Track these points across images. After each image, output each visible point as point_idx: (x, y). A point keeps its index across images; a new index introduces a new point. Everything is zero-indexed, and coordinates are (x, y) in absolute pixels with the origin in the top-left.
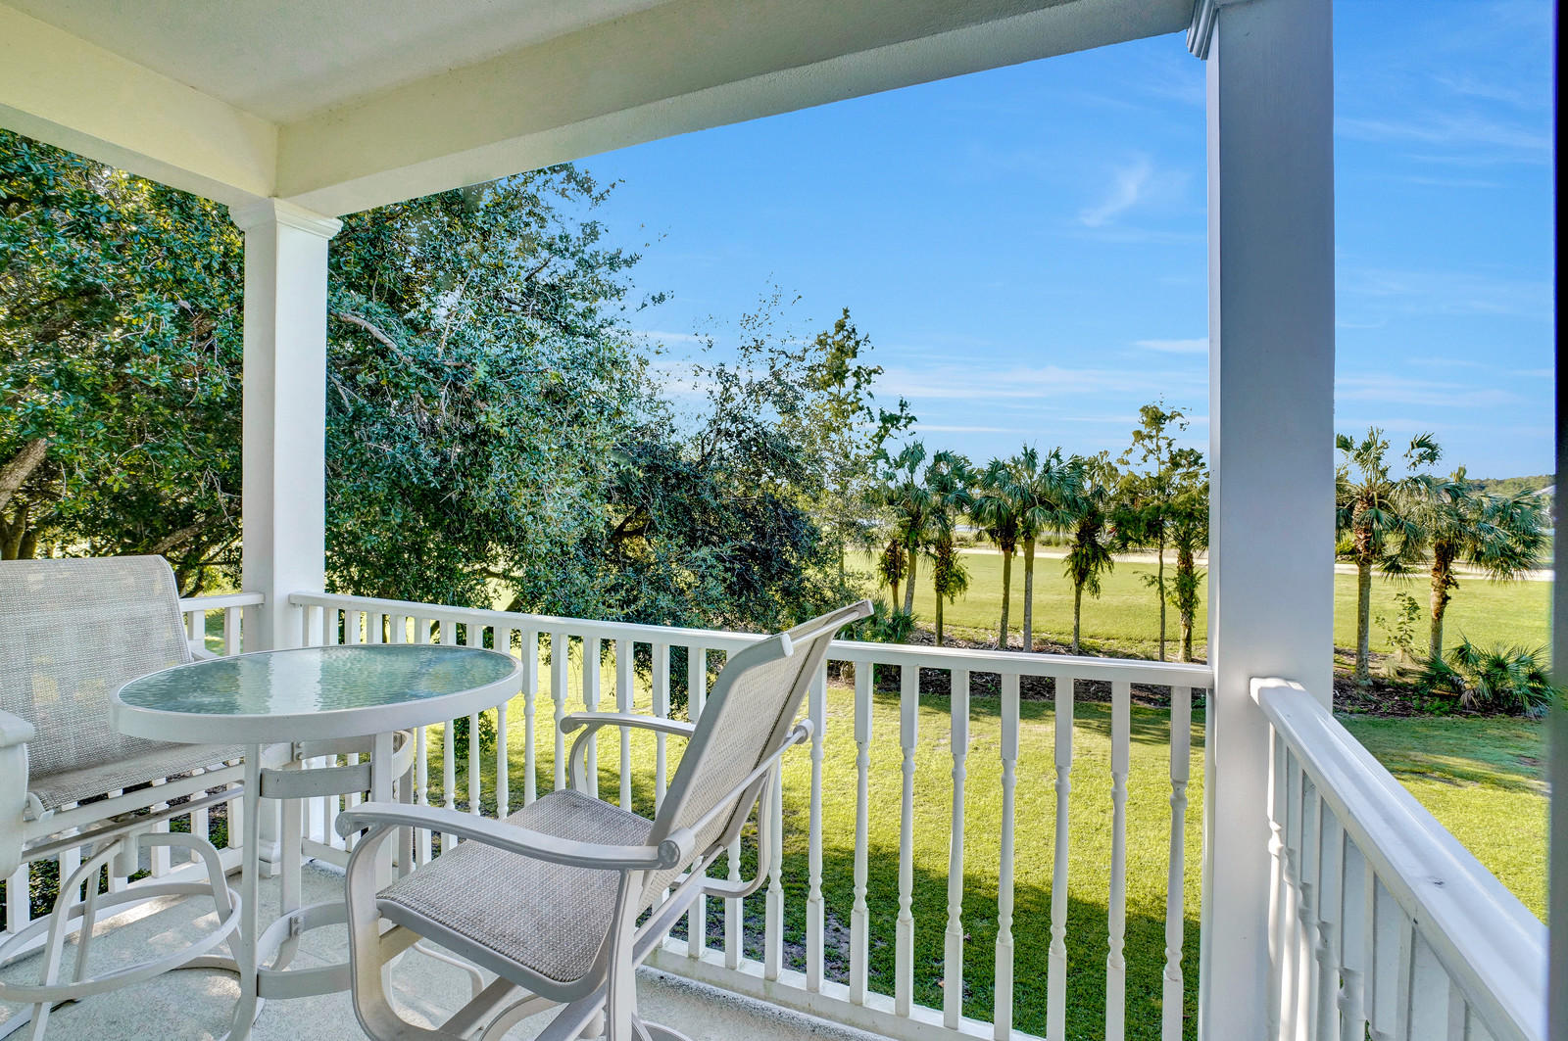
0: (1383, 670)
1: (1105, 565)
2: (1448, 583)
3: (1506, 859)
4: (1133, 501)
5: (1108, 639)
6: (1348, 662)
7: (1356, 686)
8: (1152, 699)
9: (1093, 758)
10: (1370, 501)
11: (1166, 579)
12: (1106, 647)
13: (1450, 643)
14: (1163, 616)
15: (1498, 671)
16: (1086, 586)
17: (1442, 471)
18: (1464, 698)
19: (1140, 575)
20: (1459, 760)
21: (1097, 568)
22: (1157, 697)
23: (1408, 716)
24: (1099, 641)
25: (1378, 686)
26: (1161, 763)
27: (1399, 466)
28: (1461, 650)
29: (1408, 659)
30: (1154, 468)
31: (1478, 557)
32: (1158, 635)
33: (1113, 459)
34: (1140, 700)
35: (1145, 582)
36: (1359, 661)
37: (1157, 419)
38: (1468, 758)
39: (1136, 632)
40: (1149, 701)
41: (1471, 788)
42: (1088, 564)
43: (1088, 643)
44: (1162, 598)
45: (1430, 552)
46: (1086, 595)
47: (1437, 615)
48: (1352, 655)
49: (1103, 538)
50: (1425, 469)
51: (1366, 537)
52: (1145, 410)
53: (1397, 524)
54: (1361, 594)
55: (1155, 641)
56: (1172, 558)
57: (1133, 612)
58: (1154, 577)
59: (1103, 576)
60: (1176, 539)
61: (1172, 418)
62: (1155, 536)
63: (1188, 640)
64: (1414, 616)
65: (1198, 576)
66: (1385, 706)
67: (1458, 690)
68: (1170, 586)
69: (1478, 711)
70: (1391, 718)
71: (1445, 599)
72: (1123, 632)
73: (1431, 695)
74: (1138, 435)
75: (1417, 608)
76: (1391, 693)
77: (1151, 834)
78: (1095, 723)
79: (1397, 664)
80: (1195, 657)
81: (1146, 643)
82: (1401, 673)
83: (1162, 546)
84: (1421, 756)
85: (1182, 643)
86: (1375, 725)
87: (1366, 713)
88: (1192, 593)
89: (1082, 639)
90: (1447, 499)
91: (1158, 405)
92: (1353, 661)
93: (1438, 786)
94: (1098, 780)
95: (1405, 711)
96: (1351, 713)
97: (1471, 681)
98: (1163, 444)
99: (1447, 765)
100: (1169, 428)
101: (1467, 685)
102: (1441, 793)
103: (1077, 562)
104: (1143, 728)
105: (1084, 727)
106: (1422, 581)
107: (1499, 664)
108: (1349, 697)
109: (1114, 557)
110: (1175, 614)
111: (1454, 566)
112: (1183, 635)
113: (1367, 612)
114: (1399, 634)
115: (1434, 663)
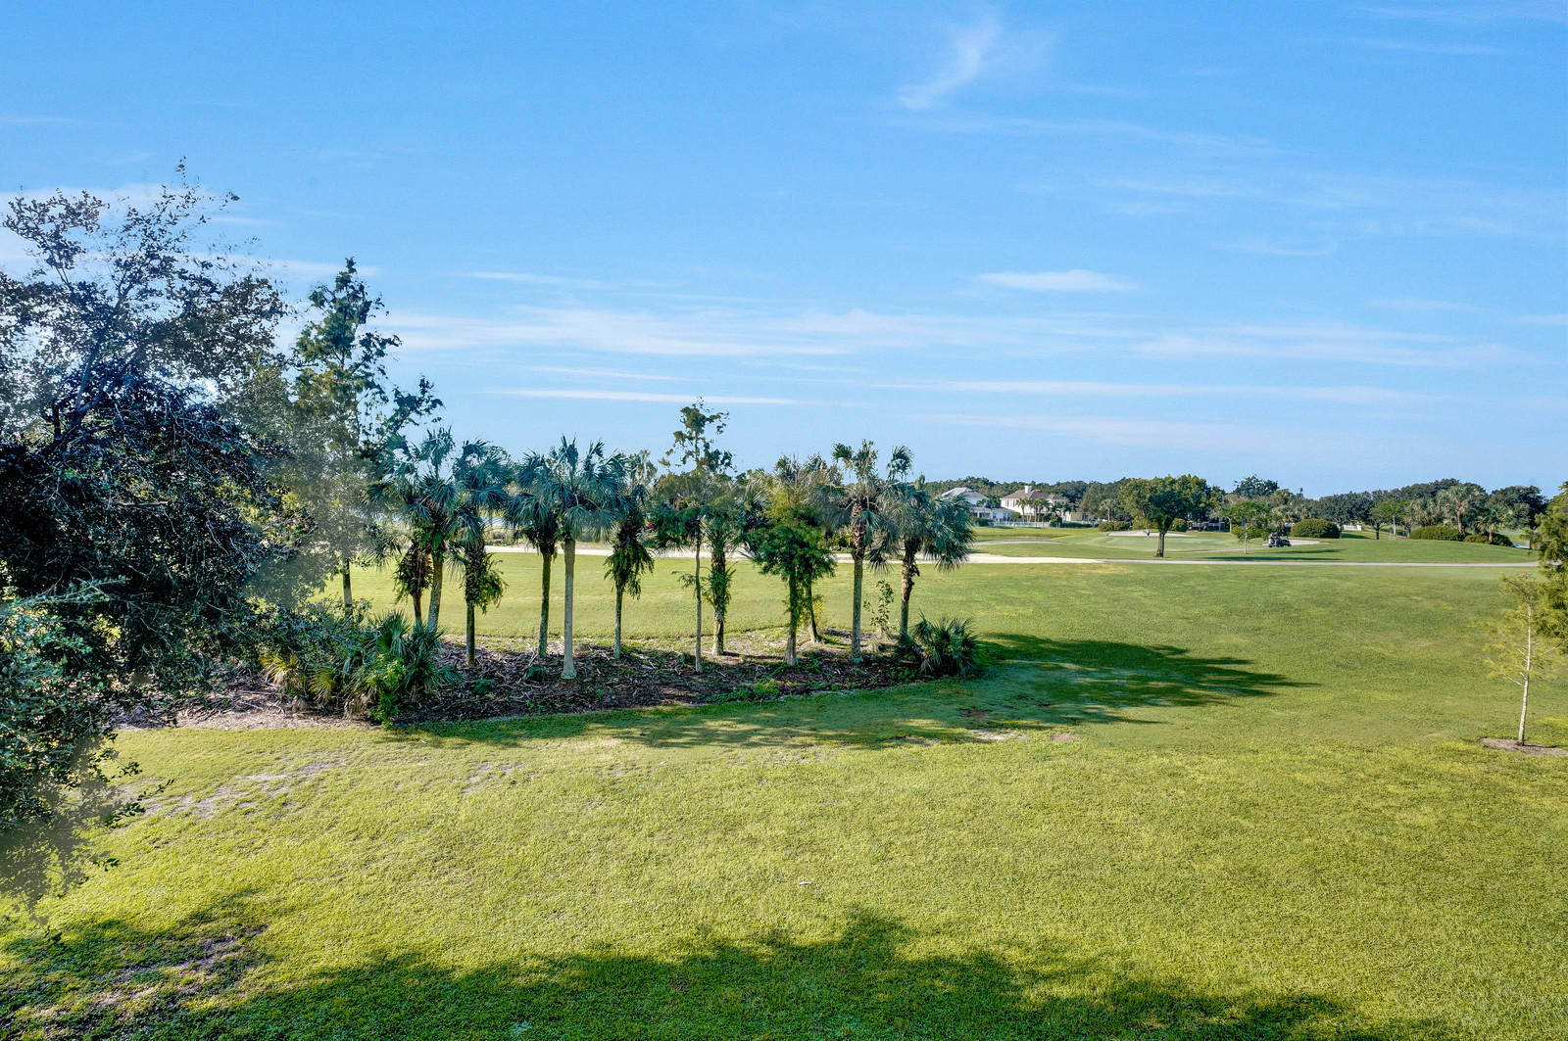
0: (869, 647)
1: (645, 565)
2: (913, 571)
3: (965, 806)
4: (672, 502)
5: (648, 639)
6: (845, 642)
7: (852, 664)
8: (690, 698)
9: (638, 772)
10: (863, 503)
11: (703, 579)
12: (646, 647)
13: (914, 621)
14: (699, 615)
15: (945, 642)
16: (627, 588)
17: (910, 478)
18: (924, 665)
19: (678, 576)
20: (925, 722)
21: (637, 570)
22: (695, 694)
23: (888, 686)
24: (639, 641)
25: (867, 661)
26: (703, 766)
27: (881, 469)
28: (921, 625)
29: (885, 636)
30: (691, 466)
31: (931, 550)
32: (694, 630)
33: (654, 459)
34: (679, 700)
35: (683, 583)
36: (854, 642)
37: (696, 420)
38: (930, 718)
39: (674, 630)
40: (689, 699)
41: (935, 745)
42: (629, 565)
43: (628, 645)
44: (699, 597)
45: (901, 544)
46: (627, 596)
47: (905, 598)
48: (847, 636)
49: (646, 535)
50: (899, 477)
51: (860, 535)
52: (686, 410)
53: (883, 522)
54: (856, 584)
55: (692, 637)
56: (707, 553)
57: (672, 608)
58: (691, 577)
59: (644, 577)
60: (710, 537)
61: (711, 420)
62: (692, 536)
63: (721, 635)
64: (890, 600)
65: (729, 573)
66: (873, 679)
67: (920, 659)
68: (707, 586)
69: (931, 674)
70: (878, 689)
71: (910, 584)
72: (661, 630)
73: (902, 665)
74: (680, 435)
75: (891, 592)
76: (875, 667)
77: (698, 852)
78: (636, 731)
79: (879, 641)
80: (726, 650)
81: (683, 639)
82: (882, 648)
83: (698, 546)
84: (899, 722)
85: (715, 638)
86: (867, 697)
87: (860, 687)
88: (724, 590)
89: (623, 641)
90: (914, 502)
91: (698, 407)
92: (849, 641)
93: (915, 748)
94: (645, 798)
95: (886, 682)
96: (850, 689)
97: (926, 650)
98: (701, 444)
99: (918, 727)
100: (709, 430)
101: (924, 653)
102: (918, 754)
103: (619, 563)
104: (684, 730)
105: (628, 738)
106: (896, 564)
107: (944, 635)
108: (847, 675)
109: (653, 553)
110: (709, 610)
111: (918, 556)
112: (715, 631)
113: (860, 600)
114: (880, 615)
115: (903, 638)
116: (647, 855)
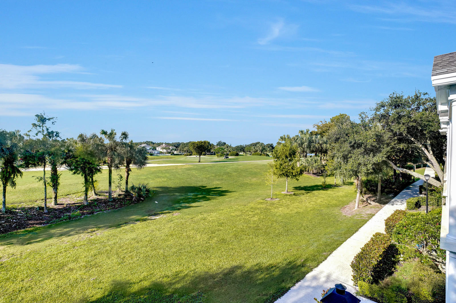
0: (115, 195)
1: (18, 174)
2: (129, 170)
3: (148, 240)
4: (31, 149)
5: (20, 203)
6: (106, 195)
7: (109, 202)
8: (42, 223)
9: (15, 257)
10: (112, 149)
11: (47, 178)
12: (19, 206)
13: (130, 185)
14: (46, 191)
15: (140, 191)
16: (9, 184)
17: (128, 141)
18: (134, 199)
19: (35, 178)
20: (134, 216)
21: (14, 177)
22: (44, 221)
23: (122, 207)
24: (16, 205)
25: (114, 200)
26: (48, 247)
27: (118, 138)
28: (132, 187)
29: (120, 191)
30: (40, 137)
31: (135, 163)
32: (44, 197)
33: (22, 133)
34: (37, 225)
35: (37, 180)
36: (109, 194)
37: (42, 120)
38: (136, 215)
39: (34, 198)
40: (41, 224)
41: (138, 223)
42: (10, 175)
43: (10, 207)
44: (45, 185)
45: (125, 162)
46: (9, 188)
47: (127, 179)
48: (107, 193)
49: (18, 163)
50: (124, 141)
51: (111, 160)
52: (37, 116)
53: (119, 155)
54: (109, 176)
55: (42, 200)
56: (49, 168)
57: (32, 190)
58: (41, 178)
59: (18, 179)
60: (50, 163)
61: (49, 119)
62: (42, 162)
63: (56, 198)
64: (121, 180)
65: (59, 175)
66: (117, 206)
67: (132, 197)
68: (49, 180)
69: (136, 202)
70: (118, 209)
71: (128, 174)
72: (27, 199)
73: (126, 200)
74: (34, 125)
75: (122, 177)
76: (117, 201)
77: (46, 281)
78: (14, 241)
79: (118, 193)
80: (58, 202)
81: (38, 202)
82: (120, 195)
83: (45, 166)
84: (126, 218)
85: (53, 199)
86: (115, 211)
87: (112, 209)
88: (57, 182)
89: (7, 205)
90: (129, 148)
91: (43, 115)
92: (108, 194)
93: (132, 225)
94: (19, 267)
95: (121, 206)
96: (109, 210)
97: (134, 194)
98: (45, 129)
99: (132, 219)
100: (48, 124)
101: (134, 195)
102: (133, 227)
103: (4, 175)
104: (39, 235)
105: (10, 244)
106: (123, 168)
107: (140, 189)
108: (107, 205)
109: (22, 170)
110: (50, 190)
111: (131, 165)
112: (53, 196)
113: (111, 180)
114: (118, 185)
115: (127, 191)
116: (20, 289)
